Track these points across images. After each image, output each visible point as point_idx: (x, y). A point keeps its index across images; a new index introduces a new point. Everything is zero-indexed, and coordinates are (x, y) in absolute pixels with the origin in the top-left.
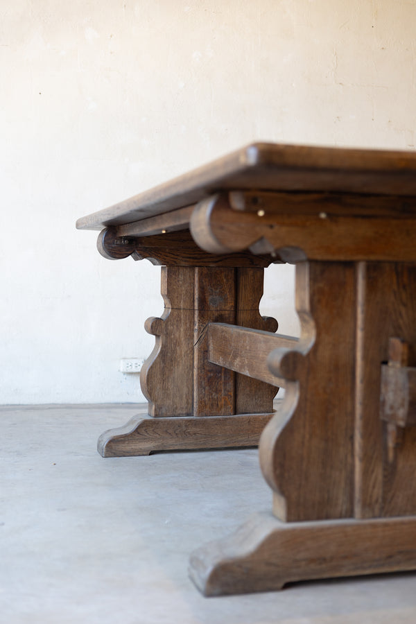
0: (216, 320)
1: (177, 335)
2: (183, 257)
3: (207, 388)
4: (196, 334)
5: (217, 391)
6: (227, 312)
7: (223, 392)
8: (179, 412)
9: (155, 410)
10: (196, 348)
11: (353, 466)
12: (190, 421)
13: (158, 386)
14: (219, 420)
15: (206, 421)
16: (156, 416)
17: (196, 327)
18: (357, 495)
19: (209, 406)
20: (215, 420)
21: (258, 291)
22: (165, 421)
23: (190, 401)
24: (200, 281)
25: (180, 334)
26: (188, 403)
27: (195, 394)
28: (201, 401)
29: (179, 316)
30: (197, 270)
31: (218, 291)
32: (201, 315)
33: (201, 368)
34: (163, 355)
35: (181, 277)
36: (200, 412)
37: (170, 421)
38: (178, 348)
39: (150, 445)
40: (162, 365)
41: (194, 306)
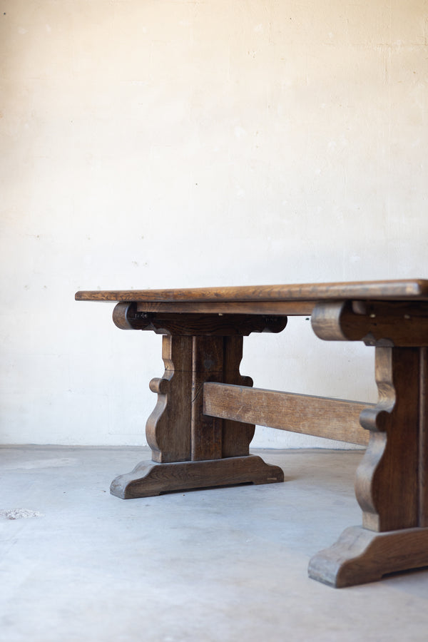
0: (209, 380)
1: (179, 393)
2: (187, 328)
3: (202, 437)
4: (193, 392)
5: (209, 439)
6: (217, 373)
7: (214, 440)
8: (180, 458)
9: (162, 456)
10: (193, 404)
11: (418, 490)
12: (190, 465)
13: (165, 436)
14: (211, 463)
15: (202, 464)
16: (163, 462)
17: (194, 386)
18: (421, 510)
19: (203, 452)
20: (209, 463)
21: (239, 355)
22: (172, 466)
23: (189, 448)
24: (197, 348)
25: (181, 392)
26: (187, 449)
27: (193, 442)
28: (197, 448)
29: (180, 377)
30: (194, 338)
31: (210, 356)
32: (198, 376)
33: (197, 420)
34: (168, 409)
35: (182, 344)
36: (197, 458)
37: (175, 465)
38: (179, 404)
39: (160, 487)
40: (168, 419)
41: (192, 369)
